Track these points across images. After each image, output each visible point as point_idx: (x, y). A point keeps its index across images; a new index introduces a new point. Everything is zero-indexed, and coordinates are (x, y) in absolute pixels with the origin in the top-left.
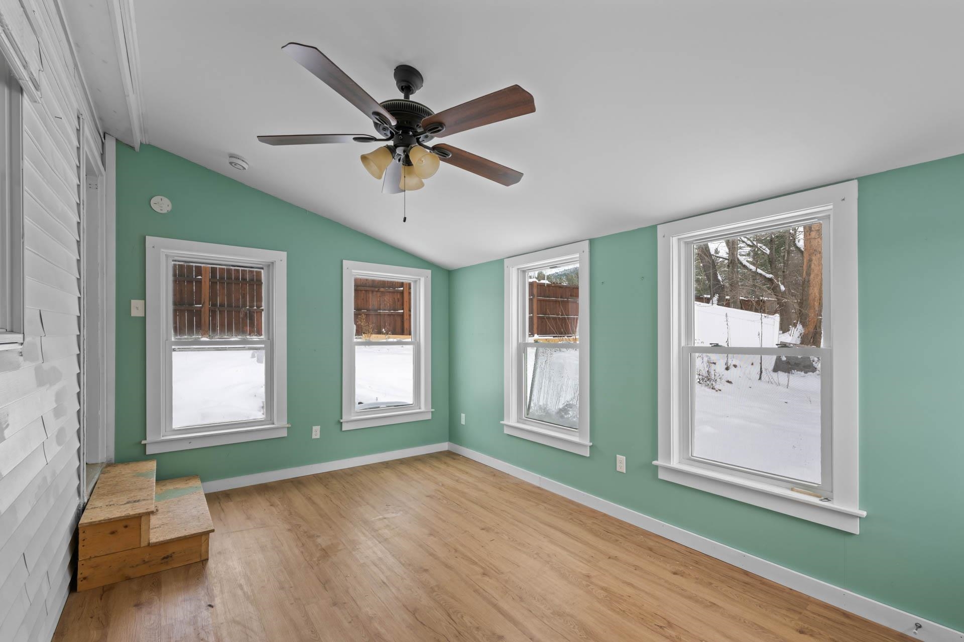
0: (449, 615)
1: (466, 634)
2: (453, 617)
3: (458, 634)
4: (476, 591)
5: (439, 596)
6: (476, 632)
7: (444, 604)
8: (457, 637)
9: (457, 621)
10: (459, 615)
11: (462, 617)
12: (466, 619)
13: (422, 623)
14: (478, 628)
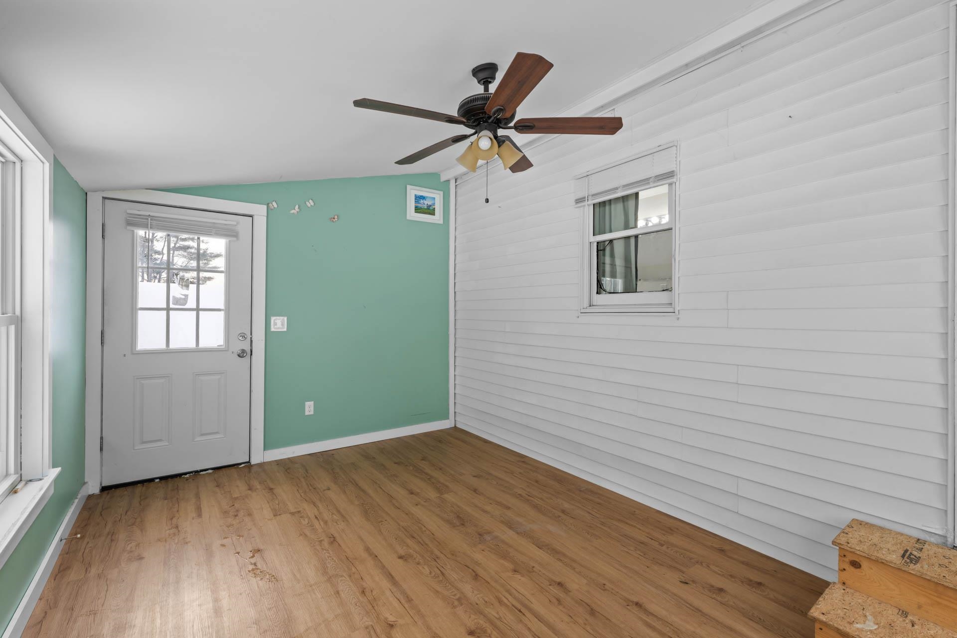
0: (443, 574)
1: (429, 559)
2: (439, 572)
3: (436, 559)
4: (409, 600)
5: (453, 594)
6: (420, 561)
7: (447, 585)
8: (437, 558)
9: (436, 569)
10: (433, 574)
11: (431, 573)
12: (426, 570)
13: (468, 567)
14: (418, 564)
